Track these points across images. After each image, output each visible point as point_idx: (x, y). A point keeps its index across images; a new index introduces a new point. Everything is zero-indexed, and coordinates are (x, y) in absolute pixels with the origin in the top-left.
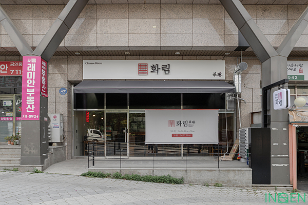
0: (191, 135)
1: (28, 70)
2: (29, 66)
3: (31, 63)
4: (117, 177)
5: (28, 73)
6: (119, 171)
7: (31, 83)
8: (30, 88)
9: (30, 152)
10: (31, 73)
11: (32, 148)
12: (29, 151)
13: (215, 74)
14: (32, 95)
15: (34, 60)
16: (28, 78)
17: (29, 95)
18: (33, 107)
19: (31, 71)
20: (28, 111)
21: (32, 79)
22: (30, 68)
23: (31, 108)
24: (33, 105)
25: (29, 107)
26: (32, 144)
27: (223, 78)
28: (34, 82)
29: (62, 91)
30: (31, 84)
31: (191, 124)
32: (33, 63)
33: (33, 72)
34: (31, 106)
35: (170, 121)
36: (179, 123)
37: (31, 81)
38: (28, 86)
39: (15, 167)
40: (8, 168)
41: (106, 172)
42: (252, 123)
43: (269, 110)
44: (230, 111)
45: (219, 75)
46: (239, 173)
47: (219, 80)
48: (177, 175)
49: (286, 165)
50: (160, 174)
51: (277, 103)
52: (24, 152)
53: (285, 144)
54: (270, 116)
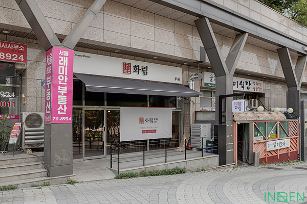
0: (155, 131)
1: (60, 63)
2: (61, 59)
3: (63, 56)
4: (144, 174)
5: (60, 67)
6: (144, 169)
7: (63, 79)
8: (62, 86)
9: (62, 161)
10: (63, 67)
11: (64, 156)
12: (60, 159)
13: (176, 79)
14: (65, 94)
15: (66, 53)
16: (60, 73)
17: (60, 94)
18: (65, 108)
19: (63, 65)
20: (59, 112)
21: (64, 75)
22: (62, 62)
23: (63, 109)
24: (65, 106)
25: (61, 107)
26: (64, 151)
27: (180, 82)
28: (66, 79)
30: (63, 81)
31: (156, 120)
32: (66, 57)
33: (65, 66)
34: (63, 106)
35: (140, 118)
36: (147, 120)
37: (63, 77)
38: (60, 82)
39: (45, 181)
40: (35, 184)
41: (135, 172)
42: (196, 120)
43: (224, 112)
44: (179, 109)
45: (179, 79)
46: (216, 158)
47: (178, 84)
48: (182, 166)
49: (232, 149)
50: (171, 167)
51: (236, 108)
52: (55, 162)
53: (232, 136)
54: (225, 116)
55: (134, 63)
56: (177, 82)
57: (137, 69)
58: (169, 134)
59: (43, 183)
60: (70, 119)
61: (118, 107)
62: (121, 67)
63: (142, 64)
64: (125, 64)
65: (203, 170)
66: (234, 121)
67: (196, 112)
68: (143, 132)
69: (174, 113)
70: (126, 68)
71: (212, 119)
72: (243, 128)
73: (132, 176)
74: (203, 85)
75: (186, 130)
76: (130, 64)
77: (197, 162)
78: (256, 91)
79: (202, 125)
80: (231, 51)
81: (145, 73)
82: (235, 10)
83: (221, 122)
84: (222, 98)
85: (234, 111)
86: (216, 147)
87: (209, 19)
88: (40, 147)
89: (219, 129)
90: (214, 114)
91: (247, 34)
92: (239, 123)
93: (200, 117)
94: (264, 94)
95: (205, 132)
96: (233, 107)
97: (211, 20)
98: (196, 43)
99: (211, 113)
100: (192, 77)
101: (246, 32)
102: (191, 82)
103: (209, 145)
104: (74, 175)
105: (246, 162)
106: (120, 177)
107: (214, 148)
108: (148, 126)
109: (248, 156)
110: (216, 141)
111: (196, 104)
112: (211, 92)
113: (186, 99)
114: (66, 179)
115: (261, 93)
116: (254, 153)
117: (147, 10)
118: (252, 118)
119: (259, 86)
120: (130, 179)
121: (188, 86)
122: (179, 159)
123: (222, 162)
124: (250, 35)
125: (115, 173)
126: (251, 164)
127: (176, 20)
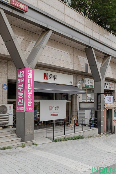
0: (57, 115)
1: (29, 77)
2: (29, 75)
3: (30, 73)
4: (65, 139)
5: (29, 79)
7: (30, 86)
8: (30, 90)
9: (30, 132)
10: (30, 79)
11: (30, 130)
12: (29, 132)
13: (70, 83)
14: (31, 95)
15: (31, 71)
16: (28, 83)
17: (29, 95)
18: (31, 102)
19: (30, 78)
20: (28, 105)
21: (30, 84)
22: (29, 76)
23: (30, 103)
24: (31, 101)
26: (30, 127)
27: (72, 84)
28: (31, 86)
29: (4, 87)
30: (30, 87)
31: (58, 108)
32: (31, 73)
33: (31, 79)
34: (30, 101)
35: (50, 107)
36: (53, 108)
38: (29, 88)
39: (23, 144)
40: (19, 145)
41: (61, 138)
42: (80, 107)
43: (99, 103)
44: (70, 101)
45: (72, 83)
46: (96, 130)
47: (71, 86)
48: (82, 134)
49: (104, 125)
50: (77, 135)
51: (108, 101)
52: (27, 133)
53: (104, 116)
54: (100, 105)
55: (50, 73)
56: (71, 84)
57: (51, 76)
58: (64, 117)
59: (22, 145)
60: (33, 109)
61: (39, 100)
62: (43, 76)
63: (54, 74)
64: (45, 74)
65: (91, 137)
66: (105, 108)
67: (80, 103)
68: (51, 115)
69: (68, 104)
70: (46, 76)
71: (91, 107)
72: (109, 112)
73: (60, 140)
74: (84, 86)
75: (75, 114)
76: (48, 74)
77: (88, 132)
78: (110, 89)
79: (85, 110)
80: (102, 66)
81: (55, 79)
82: (111, 45)
83: (98, 109)
84: (99, 95)
85: (106, 102)
86: (95, 123)
87: (94, 48)
88: (6, 125)
89: (96, 113)
90: (93, 104)
91: (111, 57)
92: (108, 109)
93: (83, 106)
94: (114, 90)
95: (88, 115)
96: (106, 100)
97: (95, 49)
98: (84, 61)
99: (90, 103)
100: (80, 81)
101: (110, 55)
102: (79, 85)
103: (91, 122)
104: (35, 140)
105: (110, 132)
106: (55, 141)
107: (94, 124)
108: (54, 112)
109: (111, 128)
110: (96, 120)
111: (80, 98)
112: (86, 89)
113: (74, 96)
114: (32, 143)
115: (112, 90)
116: (115, 126)
117: (62, 42)
118: (113, 106)
119: (112, 86)
120: (60, 142)
121: (77, 87)
122: (78, 130)
123: (100, 132)
124: (112, 57)
125: (51, 139)
126: (112, 133)
127: (74, 48)
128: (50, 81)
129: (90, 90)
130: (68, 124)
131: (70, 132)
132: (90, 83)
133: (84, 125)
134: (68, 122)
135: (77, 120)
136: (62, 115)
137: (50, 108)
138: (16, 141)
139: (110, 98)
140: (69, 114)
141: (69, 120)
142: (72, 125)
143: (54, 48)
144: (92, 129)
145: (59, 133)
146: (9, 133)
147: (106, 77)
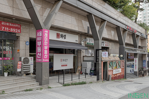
0: (67, 65)
1: (45, 36)
2: (45, 34)
3: (46, 33)
4: (72, 84)
5: (45, 38)
6: (72, 82)
7: (46, 43)
8: (46, 46)
9: (46, 78)
10: (46, 38)
11: (46, 76)
14: (47, 50)
15: (47, 32)
16: (45, 40)
18: (47, 56)
19: (46, 37)
20: (45, 58)
21: (46, 41)
22: (46, 36)
26: (46, 74)
28: (47, 43)
29: (27, 43)
30: (46, 44)
31: (67, 60)
32: (47, 33)
34: (46, 54)
36: (64, 60)
38: (45, 45)
39: (41, 87)
40: (38, 88)
41: (69, 83)
42: (83, 60)
43: (98, 57)
44: (76, 55)
45: (77, 41)
46: (95, 78)
47: (77, 43)
48: (84, 81)
49: (101, 74)
50: (81, 81)
51: (104, 55)
52: (44, 79)
53: (101, 67)
54: (99, 59)
55: (61, 33)
57: (62, 36)
58: (72, 67)
59: (40, 88)
60: (48, 60)
61: (53, 54)
63: (64, 34)
64: (57, 34)
65: (91, 83)
66: (102, 61)
67: (83, 56)
68: (62, 66)
69: (74, 57)
70: (58, 35)
71: (91, 60)
72: (105, 64)
73: (69, 85)
74: (86, 44)
75: (80, 65)
76: (59, 34)
78: (106, 46)
79: (87, 62)
80: (100, 29)
81: (65, 38)
82: (106, 13)
83: (96, 61)
84: (97, 50)
85: (103, 56)
86: (95, 72)
87: (93, 15)
89: (96, 64)
90: (93, 57)
91: (106, 21)
92: (104, 62)
93: (86, 59)
95: (89, 66)
96: (103, 55)
97: (94, 15)
98: (86, 24)
99: (91, 57)
100: (83, 40)
101: (106, 20)
102: (82, 42)
103: (92, 71)
104: (50, 84)
105: (105, 79)
106: (65, 85)
108: (64, 63)
109: (106, 76)
110: (95, 70)
111: (84, 53)
112: (88, 46)
113: (79, 51)
114: (47, 86)
115: (108, 47)
116: (109, 75)
117: (70, 10)
118: (108, 59)
119: (107, 44)
120: (69, 86)
121: (81, 44)
122: (82, 78)
123: (98, 79)
125: (62, 84)
126: (108, 80)
127: (79, 14)
128: (61, 39)
129: (91, 47)
130: (75, 73)
131: (76, 79)
132: (91, 41)
133: (86, 74)
134: (75, 71)
135: (81, 70)
136: (70, 66)
137: (61, 60)
138: (36, 84)
139: (106, 53)
140: (75, 65)
141: (76, 70)
142: (77, 73)
143: (64, 14)
144: (93, 76)
145: (68, 79)
146: (31, 78)
147: (103, 37)
